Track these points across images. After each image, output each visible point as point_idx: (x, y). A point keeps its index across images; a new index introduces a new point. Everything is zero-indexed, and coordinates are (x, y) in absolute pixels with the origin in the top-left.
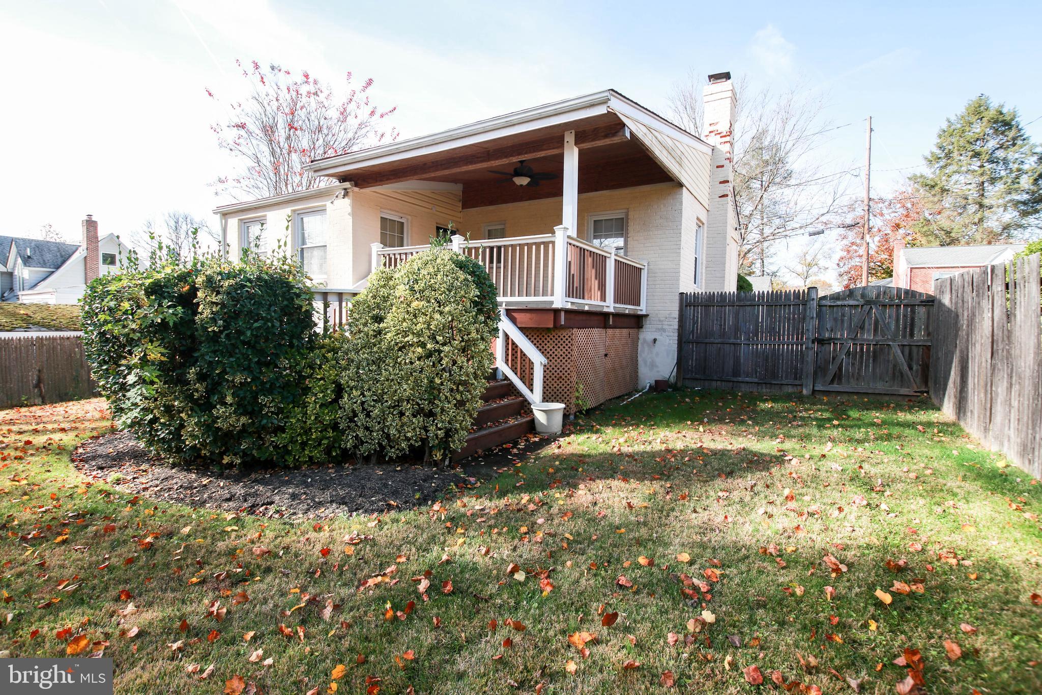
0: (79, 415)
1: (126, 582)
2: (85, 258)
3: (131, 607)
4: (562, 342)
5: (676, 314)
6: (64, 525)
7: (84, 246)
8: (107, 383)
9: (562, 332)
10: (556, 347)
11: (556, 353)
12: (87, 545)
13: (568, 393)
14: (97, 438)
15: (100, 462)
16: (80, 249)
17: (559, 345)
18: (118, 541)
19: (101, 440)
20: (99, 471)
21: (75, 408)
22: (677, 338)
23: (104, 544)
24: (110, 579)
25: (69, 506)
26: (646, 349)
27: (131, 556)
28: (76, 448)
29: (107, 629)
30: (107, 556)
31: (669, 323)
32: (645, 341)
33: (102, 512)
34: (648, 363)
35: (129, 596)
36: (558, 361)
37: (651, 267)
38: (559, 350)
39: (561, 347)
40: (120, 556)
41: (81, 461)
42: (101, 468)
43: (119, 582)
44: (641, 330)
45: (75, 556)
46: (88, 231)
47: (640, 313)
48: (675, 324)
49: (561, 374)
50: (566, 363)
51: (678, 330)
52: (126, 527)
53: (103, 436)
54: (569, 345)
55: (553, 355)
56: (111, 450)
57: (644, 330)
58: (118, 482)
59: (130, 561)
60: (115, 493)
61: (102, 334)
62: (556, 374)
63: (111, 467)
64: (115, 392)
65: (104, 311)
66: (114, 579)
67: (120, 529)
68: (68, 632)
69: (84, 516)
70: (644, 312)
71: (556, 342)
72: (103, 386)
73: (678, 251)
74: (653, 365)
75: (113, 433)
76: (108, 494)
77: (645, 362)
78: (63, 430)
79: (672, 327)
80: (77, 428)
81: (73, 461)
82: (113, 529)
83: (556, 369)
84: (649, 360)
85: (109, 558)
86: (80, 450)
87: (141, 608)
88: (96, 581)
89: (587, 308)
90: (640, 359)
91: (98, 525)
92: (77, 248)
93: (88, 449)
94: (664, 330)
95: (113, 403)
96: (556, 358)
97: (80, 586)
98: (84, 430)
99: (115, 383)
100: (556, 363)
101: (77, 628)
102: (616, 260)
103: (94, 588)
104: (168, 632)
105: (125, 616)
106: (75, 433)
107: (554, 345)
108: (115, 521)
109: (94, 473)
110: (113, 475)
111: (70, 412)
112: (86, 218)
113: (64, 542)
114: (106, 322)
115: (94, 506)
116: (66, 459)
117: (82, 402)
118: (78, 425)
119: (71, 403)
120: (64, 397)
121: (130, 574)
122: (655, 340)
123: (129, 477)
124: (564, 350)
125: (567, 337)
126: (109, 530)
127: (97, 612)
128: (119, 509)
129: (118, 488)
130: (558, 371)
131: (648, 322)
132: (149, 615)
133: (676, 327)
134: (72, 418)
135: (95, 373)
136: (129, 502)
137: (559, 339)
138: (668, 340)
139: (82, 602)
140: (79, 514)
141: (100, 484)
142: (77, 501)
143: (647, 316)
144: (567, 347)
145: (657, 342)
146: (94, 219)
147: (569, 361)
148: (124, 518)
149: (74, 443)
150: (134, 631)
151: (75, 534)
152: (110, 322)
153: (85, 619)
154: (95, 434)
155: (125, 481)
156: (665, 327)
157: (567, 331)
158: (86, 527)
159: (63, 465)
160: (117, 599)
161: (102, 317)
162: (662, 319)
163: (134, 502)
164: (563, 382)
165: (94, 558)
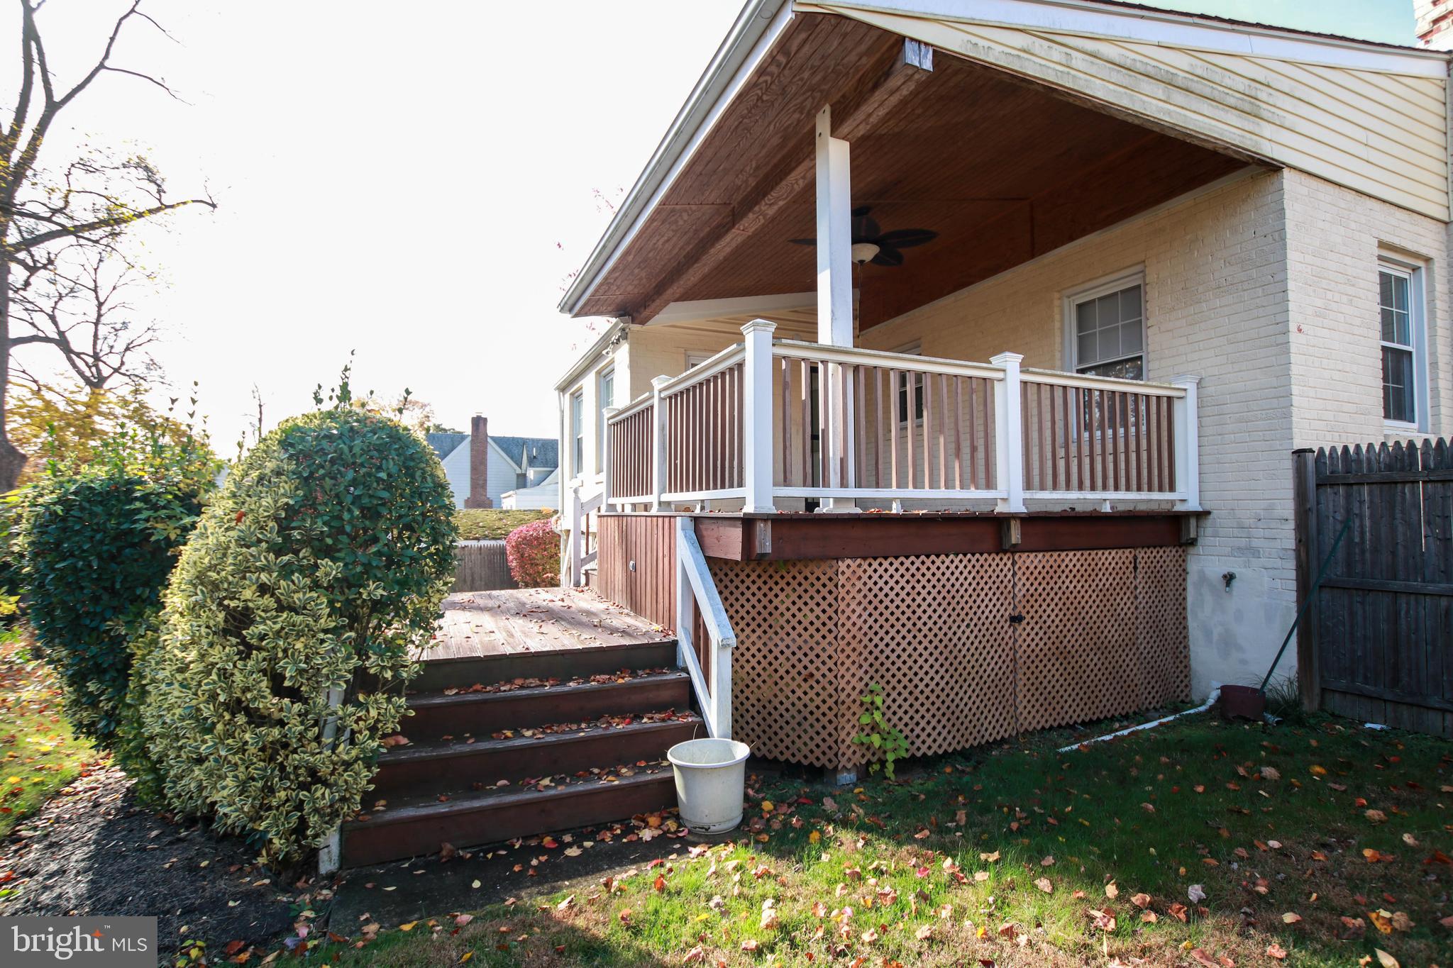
4: (812, 591)
5: (1286, 507)
9: (812, 567)
10: (800, 603)
11: (799, 616)
13: (830, 715)
17: (806, 598)
22: (1293, 574)
26: (1208, 598)
31: (1268, 533)
32: (1203, 578)
34: (1215, 637)
36: (806, 635)
37: (1211, 390)
38: (806, 610)
39: (812, 604)
44: (1191, 550)
47: (1179, 508)
48: (1287, 536)
49: (811, 668)
50: (824, 643)
51: (1297, 551)
54: (830, 599)
55: (794, 622)
57: (1199, 549)
62: (800, 667)
70: (1193, 505)
71: (800, 590)
73: (1280, 339)
74: (1228, 644)
77: (1208, 633)
79: (1278, 544)
83: (800, 655)
84: (1217, 631)
89: (896, 509)
90: (1192, 624)
94: (1255, 552)
96: (800, 629)
100: (800, 641)
102: (1024, 383)
107: (794, 597)
122: (1229, 579)
124: (818, 611)
125: (824, 579)
130: (805, 661)
131: (1209, 531)
133: (1291, 544)
137: (806, 585)
138: (1266, 579)
143: (1202, 515)
144: (824, 605)
145: (1235, 583)
147: (830, 638)
156: (1255, 543)
157: (825, 567)
162: (1247, 522)
164: (818, 688)
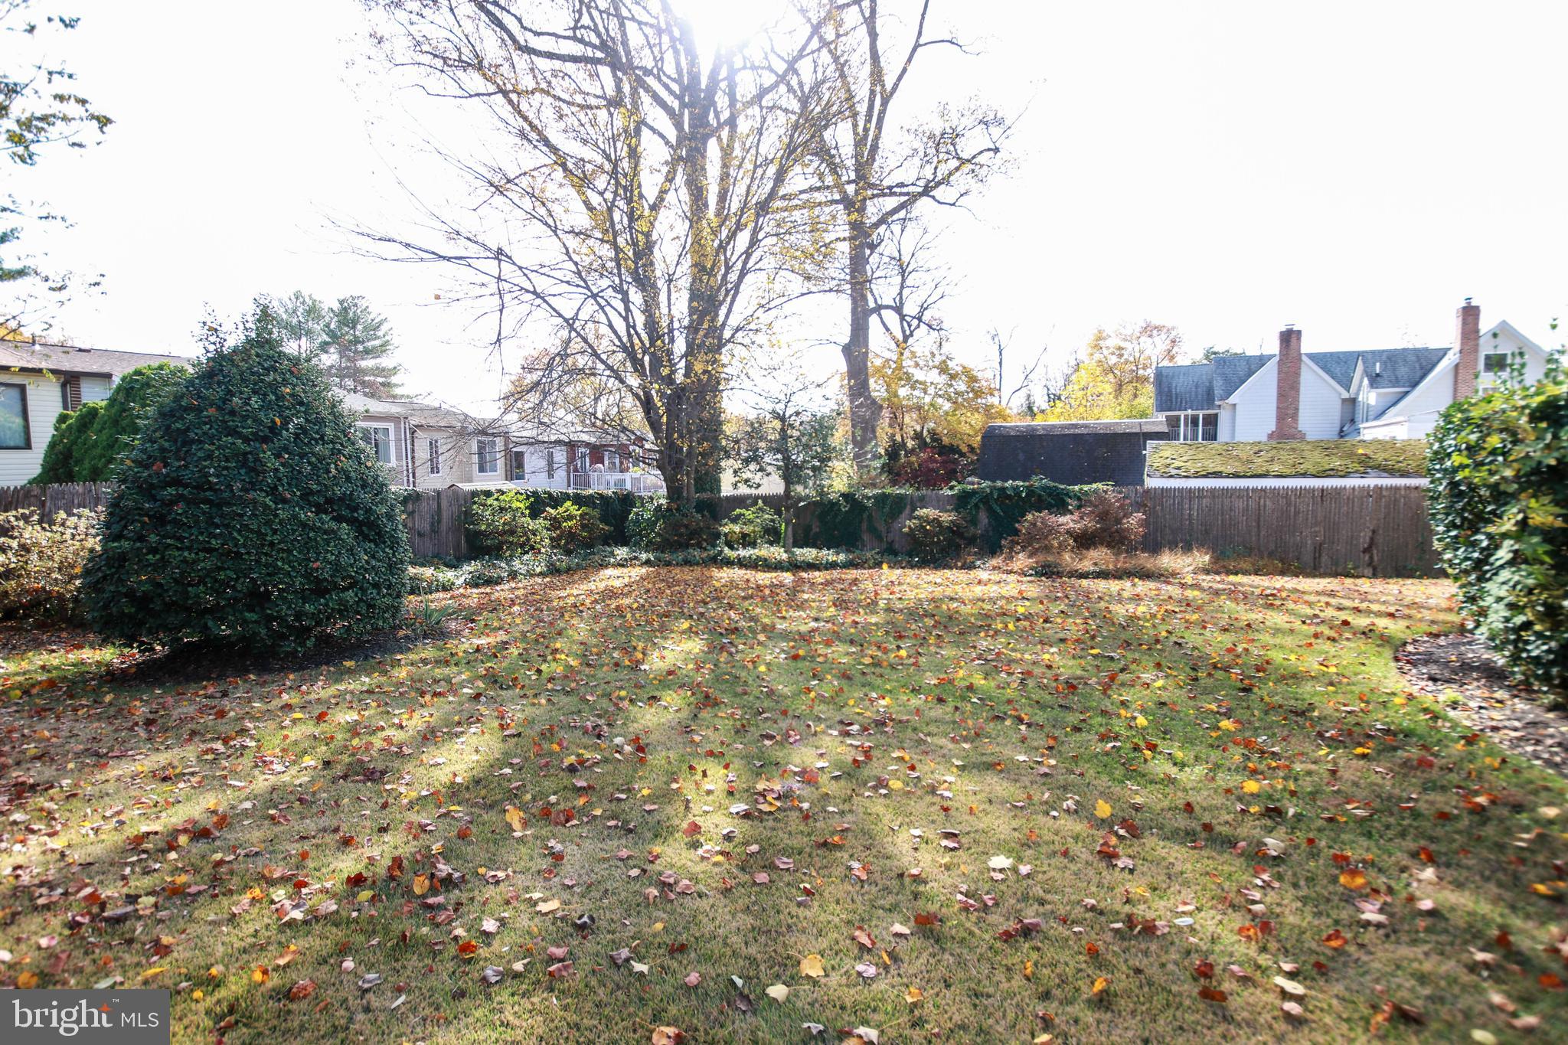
0: (1417, 600)
1: (1432, 839)
2: (1457, 366)
3: (1429, 873)
6: (1369, 736)
7: (1457, 346)
8: (1456, 556)
12: (1391, 770)
14: (1437, 636)
15: (1434, 670)
16: (1450, 354)
18: (1434, 782)
19: (1442, 641)
20: (1430, 683)
21: (1414, 589)
23: (1414, 780)
24: (1410, 825)
25: (1380, 716)
27: (1447, 809)
28: (1405, 644)
29: (1393, 883)
30: (1414, 796)
33: (1421, 737)
35: (1431, 859)
40: (1432, 803)
41: (1408, 662)
42: (1433, 679)
43: (1421, 835)
45: (1374, 778)
46: (1465, 323)
52: (1451, 770)
53: (1446, 636)
56: (1453, 658)
58: (1454, 705)
59: (1444, 816)
60: (1446, 719)
61: (1454, 485)
63: (1448, 681)
64: (1466, 572)
65: (1460, 450)
66: (1416, 828)
67: (1441, 769)
68: (1346, 859)
69: (1395, 734)
72: (1450, 560)
75: (1462, 634)
76: (1435, 717)
78: (1391, 615)
80: (1409, 617)
81: (1397, 659)
82: (1431, 765)
85: (1416, 800)
86: (1410, 648)
87: (1444, 883)
88: (1392, 820)
91: (1414, 752)
92: (1444, 352)
93: (1422, 649)
95: (1462, 586)
97: (1371, 815)
98: (1421, 620)
99: (1466, 559)
101: (1358, 862)
103: (1388, 827)
104: (1473, 933)
105: (1419, 881)
106: (1406, 623)
108: (1436, 755)
109: (1424, 683)
110: (1449, 693)
111: (1405, 592)
112: (1463, 304)
113: (1364, 756)
114: (1463, 467)
115: (1412, 726)
116: (1388, 653)
117: (1426, 582)
118: (1413, 612)
119: (1409, 581)
120: (1402, 571)
121: (1439, 832)
123: (1473, 704)
126: (1424, 764)
127: (1385, 857)
128: (1445, 742)
129: (1452, 714)
132: (1452, 897)
134: (1407, 601)
135: (1439, 540)
136: (1463, 737)
139: (1369, 835)
140: (1389, 730)
141: (1428, 700)
142: (1391, 713)
146: (1474, 303)
148: (1449, 756)
149: (1403, 636)
150: (1426, 904)
151: (1379, 752)
152: (1467, 466)
153: (1369, 856)
154: (1435, 629)
155: (1465, 708)
158: (1395, 749)
159: (1383, 661)
160: (1414, 855)
161: (1457, 459)
163: (1471, 739)
165: (1397, 791)
